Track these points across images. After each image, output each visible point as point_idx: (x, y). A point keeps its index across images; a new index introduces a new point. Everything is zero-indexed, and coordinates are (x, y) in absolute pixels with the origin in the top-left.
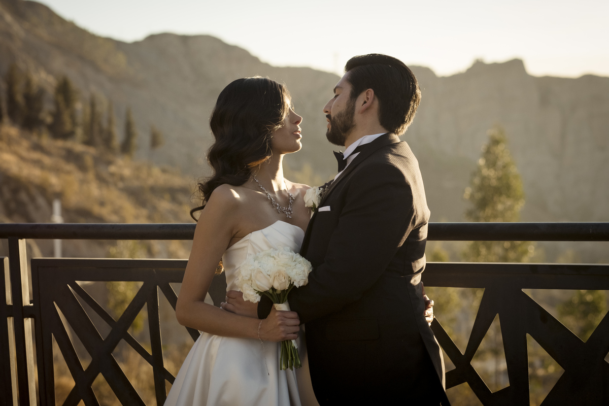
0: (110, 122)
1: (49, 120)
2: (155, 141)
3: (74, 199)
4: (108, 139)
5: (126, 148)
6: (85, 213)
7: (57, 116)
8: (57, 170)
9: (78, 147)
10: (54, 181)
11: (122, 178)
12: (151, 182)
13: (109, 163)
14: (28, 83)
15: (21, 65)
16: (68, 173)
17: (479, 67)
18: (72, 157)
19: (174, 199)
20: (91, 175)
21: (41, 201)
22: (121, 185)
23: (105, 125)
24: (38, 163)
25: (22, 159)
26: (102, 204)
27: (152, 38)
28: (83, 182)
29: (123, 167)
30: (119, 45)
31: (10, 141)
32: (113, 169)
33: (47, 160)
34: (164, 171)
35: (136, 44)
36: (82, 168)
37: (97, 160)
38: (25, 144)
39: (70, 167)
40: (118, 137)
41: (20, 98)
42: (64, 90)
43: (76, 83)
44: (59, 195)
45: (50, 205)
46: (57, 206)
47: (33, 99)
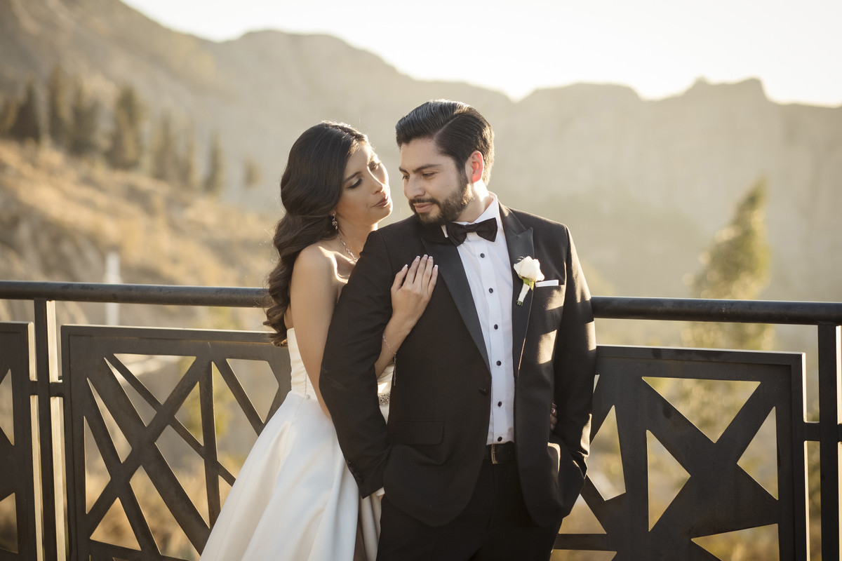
0: (189, 149)
1: (105, 144)
2: (250, 177)
3: (138, 253)
4: (185, 173)
5: (211, 184)
6: (150, 272)
7: (117, 139)
8: (113, 213)
10: (111, 229)
11: (203, 227)
12: (243, 233)
13: (185, 205)
14: (79, 94)
16: (129, 217)
17: (701, 89)
18: (135, 195)
20: (160, 222)
21: (91, 255)
22: (202, 235)
24: (89, 204)
25: (67, 196)
26: (175, 261)
27: (250, 36)
28: (150, 230)
29: (204, 210)
30: (203, 44)
31: (51, 172)
32: (191, 214)
33: (101, 199)
35: (228, 44)
36: (149, 210)
37: (171, 202)
38: (72, 174)
39: (132, 209)
40: (200, 170)
41: (66, 113)
42: (128, 104)
43: (144, 94)
44: (117, 248)
45: (103, 260)
46: (113, 262)
47: (84, 115)
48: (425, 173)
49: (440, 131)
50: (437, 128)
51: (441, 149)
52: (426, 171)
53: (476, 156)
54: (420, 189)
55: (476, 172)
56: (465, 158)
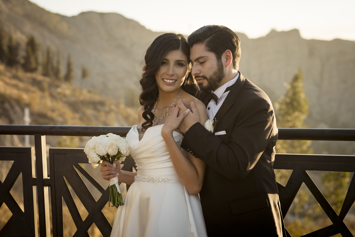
0: (58, 62)
1: (22, 61)
2: (84, 74)
3: (37, 108)
4: (57, 73)
5: (68, 78)
6: (43, 116)
7: (27, 59)
8: (27, 91)
9: (39, 77)
10: (25, 97)
11: (65, 96)
12: (82, 98)
13: (57, 87)
14: (11, 39)
15: (6, 29)
16: (34, 92)
17: (273, 34)
18: (35, 83)
19: (95, 108)
20: (47, 94)
21: (17, 109)
22: (64, 99)
23: (55, 64)
24: (16, 86)
25: (7, 84)
26: (53, 110)
27: (83, 14)
28: (42, 97)
29: (65, 89)
30: (63, 18)
32: (59, 90)
33: (21, 85)
34: (89, 92)
35: (74, 17)
36: (42, 89)
37: (51, 85)
38: (8, 74)
39: (34, 89)
40: (63, 72)
41: (5, 48)
42: (32, 44)
43: (38, 40)
44: (28, 105)
45: (23, 111)
46: (27, 112)
47: (13, 49)
48: (201, 61)
49: (208, 39)
50: (206, 38)
51: (208, 49)
52: (201, 60)
53: (228, 53)
54: (198, 70)
55: (228, 61)
56: (222, 54)
